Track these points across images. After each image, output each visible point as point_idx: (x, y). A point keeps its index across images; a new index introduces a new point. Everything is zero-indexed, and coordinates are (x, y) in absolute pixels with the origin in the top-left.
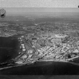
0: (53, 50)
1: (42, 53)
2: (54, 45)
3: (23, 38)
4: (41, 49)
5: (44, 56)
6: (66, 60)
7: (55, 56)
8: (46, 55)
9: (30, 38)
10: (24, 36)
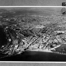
0: (36, 40)
1: (27, 44)
2: (36, 35)
3: (8, 29)
4: (25, 39)
5: (29, 46)
6: (49, 50)
7: (38, 46)
8: (30, 45)
9: (13, 29)
10: (8, 27)
